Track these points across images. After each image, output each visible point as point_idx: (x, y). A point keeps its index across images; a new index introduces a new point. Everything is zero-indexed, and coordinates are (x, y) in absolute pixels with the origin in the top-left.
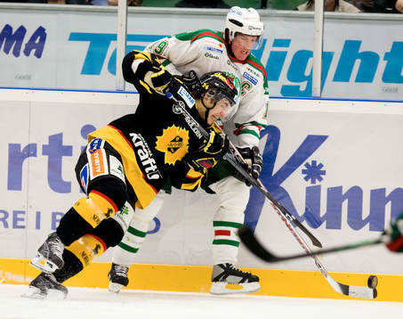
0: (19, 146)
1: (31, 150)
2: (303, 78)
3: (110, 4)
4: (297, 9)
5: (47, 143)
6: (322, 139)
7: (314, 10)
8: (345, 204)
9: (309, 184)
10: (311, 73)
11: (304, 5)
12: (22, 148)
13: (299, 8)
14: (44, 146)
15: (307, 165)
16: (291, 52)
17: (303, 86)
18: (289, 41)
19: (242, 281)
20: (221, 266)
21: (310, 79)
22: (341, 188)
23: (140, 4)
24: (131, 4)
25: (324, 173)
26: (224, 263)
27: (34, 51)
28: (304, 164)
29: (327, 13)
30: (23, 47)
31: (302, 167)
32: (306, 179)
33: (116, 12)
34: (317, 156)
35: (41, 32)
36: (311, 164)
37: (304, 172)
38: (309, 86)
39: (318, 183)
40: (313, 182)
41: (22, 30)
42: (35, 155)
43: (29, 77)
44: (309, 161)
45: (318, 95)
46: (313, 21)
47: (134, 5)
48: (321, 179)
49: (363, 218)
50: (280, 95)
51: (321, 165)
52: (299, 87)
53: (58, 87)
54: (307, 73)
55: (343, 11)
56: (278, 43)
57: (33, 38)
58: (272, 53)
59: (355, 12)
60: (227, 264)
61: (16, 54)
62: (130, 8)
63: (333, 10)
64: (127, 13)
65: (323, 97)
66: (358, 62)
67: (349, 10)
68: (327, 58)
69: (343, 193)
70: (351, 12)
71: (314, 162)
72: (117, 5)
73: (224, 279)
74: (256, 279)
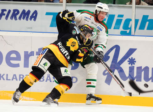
0: (28, 52)
1: (32, 54)
2: (128, 28)
3: (60, 2)
4: (126, 4)
5: (38, 51)
6: (135, 50)
7: (132, 4)
8: (143, 73)
9: (130, 65)
10: (131, 26)
11: (129, 3)
12: (29, 53)
13: (127, 4)
14: (36, 52)
15: (129, 59)
16: (124, 19)
17: (128, 31)
18: (123, 15)
19: (95, 100)
20: (89, 94)
21: (130, 29)
22: (142, 67)
23: (70, 2)
24: (67, 2)
25: (135, 62)
26: (90, 94)
27: (33, 19)
28: (128, 58)
29: (136, 6)
30: (29, 17)
31: (128, 60)
32: (129, 64)
33: (62, 5)
34: (133, 56)
35: (36, 12)
36: (131, 58)
37: (128, 61)
38: (130, 31)
39: (133, 65)
40: (132, 65)
41: (29, 12)
42: (33, 55)
43: (31, 28)
44: (130, 57)
45: (134, 34)
46: (132, 8)
47: (69, 3)
48: (134, 64)
49: (149, 78)
50: (120, 34)
51: (134, 59)
52: (127, 31)
53: (42, 31)
54: (129, 27)
55: (142, 5)
56: (119, 16)
57: (33, 14)
58: (117, 19)
59: (146, 5)
60: (91, 94)
61: (27, 20)
62: (67, 4)
63: (139, 5)
64: (66, 5)
65: (135, 35)
66: (147, 23)
67: (144, 5)
68: (137, 21)
69: (142, 69)
70: (145, 5)
71: (132, 58)
72: (62, 2)
73: (90, 99)
74: (101, 99)
